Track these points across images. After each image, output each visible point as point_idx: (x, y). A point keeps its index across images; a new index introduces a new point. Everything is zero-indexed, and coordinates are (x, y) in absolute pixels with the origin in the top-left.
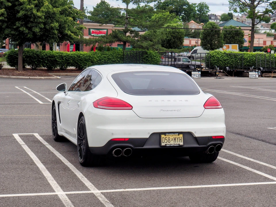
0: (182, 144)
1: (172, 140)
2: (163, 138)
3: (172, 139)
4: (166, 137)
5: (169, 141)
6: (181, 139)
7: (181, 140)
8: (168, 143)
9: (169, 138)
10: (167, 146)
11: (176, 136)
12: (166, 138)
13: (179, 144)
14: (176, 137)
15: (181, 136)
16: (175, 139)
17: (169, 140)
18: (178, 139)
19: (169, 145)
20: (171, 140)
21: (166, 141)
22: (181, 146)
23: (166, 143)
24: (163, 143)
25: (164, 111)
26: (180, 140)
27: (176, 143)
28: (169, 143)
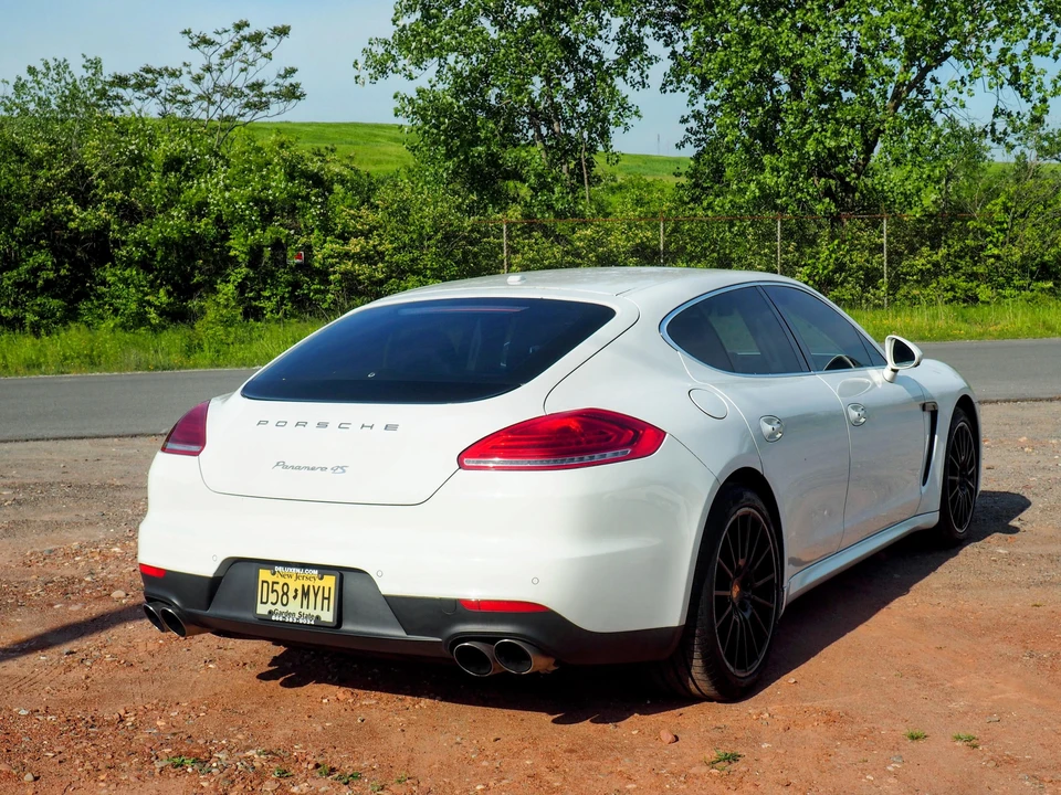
0: (328, 616)
1: (295, 597)
2: (265, 585)
3: (296, 590)
4: (275, 578)
5: (285, 597)
6: (326, 595)
7: (329, 599)
8: (279, 607)
9: (285, 587)
10: (273, 618)
11: (312, 580)
12: (274, 583)
13: (318, 617)
14: (311, 584)
15: (330, 582)
16: (306, 594)
17: (286, 594)
18: (316, 595)
19: (281, 613)
20: (291, 594)
21: (273, 598)
22: (325, 626)
23: (273, 608)
24: (262, 603)
25: (285, 467)
26: (324, 598)
27: (307, 612)
28: (284, 609)
